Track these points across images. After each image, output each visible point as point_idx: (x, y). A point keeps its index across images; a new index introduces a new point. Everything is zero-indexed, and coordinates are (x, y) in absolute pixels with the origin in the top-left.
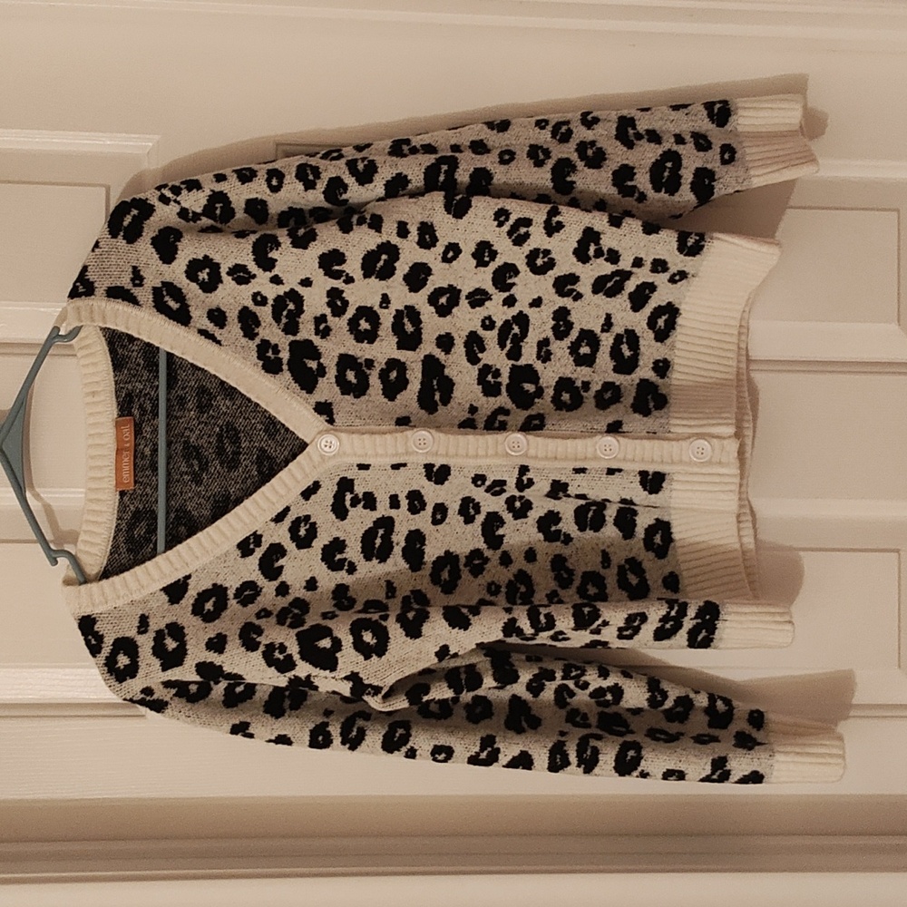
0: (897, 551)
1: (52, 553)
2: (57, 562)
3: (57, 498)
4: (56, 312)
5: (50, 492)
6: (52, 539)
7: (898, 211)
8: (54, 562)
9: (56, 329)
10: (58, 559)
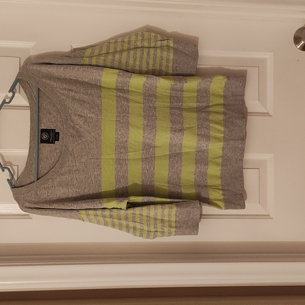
0: (259, 169)
1: (3, 168)
2: (4, 171)
3: (4, 152)
4: (4, 95)
5: (2, 150)
6: (3, 164)
7: (258, 67)
8: (3, 171)
9: (5, 100)
10: (5, 170)
